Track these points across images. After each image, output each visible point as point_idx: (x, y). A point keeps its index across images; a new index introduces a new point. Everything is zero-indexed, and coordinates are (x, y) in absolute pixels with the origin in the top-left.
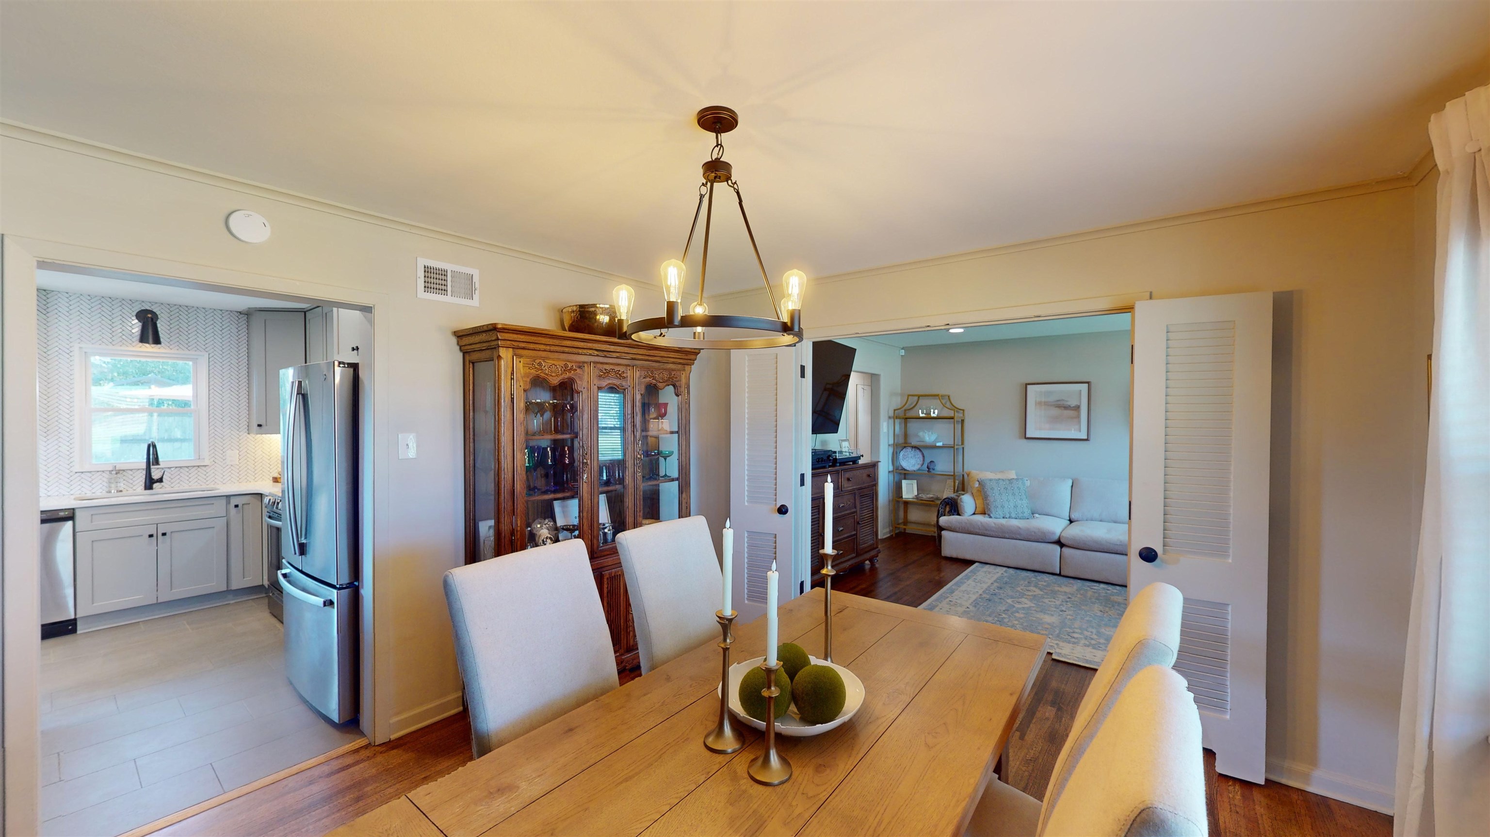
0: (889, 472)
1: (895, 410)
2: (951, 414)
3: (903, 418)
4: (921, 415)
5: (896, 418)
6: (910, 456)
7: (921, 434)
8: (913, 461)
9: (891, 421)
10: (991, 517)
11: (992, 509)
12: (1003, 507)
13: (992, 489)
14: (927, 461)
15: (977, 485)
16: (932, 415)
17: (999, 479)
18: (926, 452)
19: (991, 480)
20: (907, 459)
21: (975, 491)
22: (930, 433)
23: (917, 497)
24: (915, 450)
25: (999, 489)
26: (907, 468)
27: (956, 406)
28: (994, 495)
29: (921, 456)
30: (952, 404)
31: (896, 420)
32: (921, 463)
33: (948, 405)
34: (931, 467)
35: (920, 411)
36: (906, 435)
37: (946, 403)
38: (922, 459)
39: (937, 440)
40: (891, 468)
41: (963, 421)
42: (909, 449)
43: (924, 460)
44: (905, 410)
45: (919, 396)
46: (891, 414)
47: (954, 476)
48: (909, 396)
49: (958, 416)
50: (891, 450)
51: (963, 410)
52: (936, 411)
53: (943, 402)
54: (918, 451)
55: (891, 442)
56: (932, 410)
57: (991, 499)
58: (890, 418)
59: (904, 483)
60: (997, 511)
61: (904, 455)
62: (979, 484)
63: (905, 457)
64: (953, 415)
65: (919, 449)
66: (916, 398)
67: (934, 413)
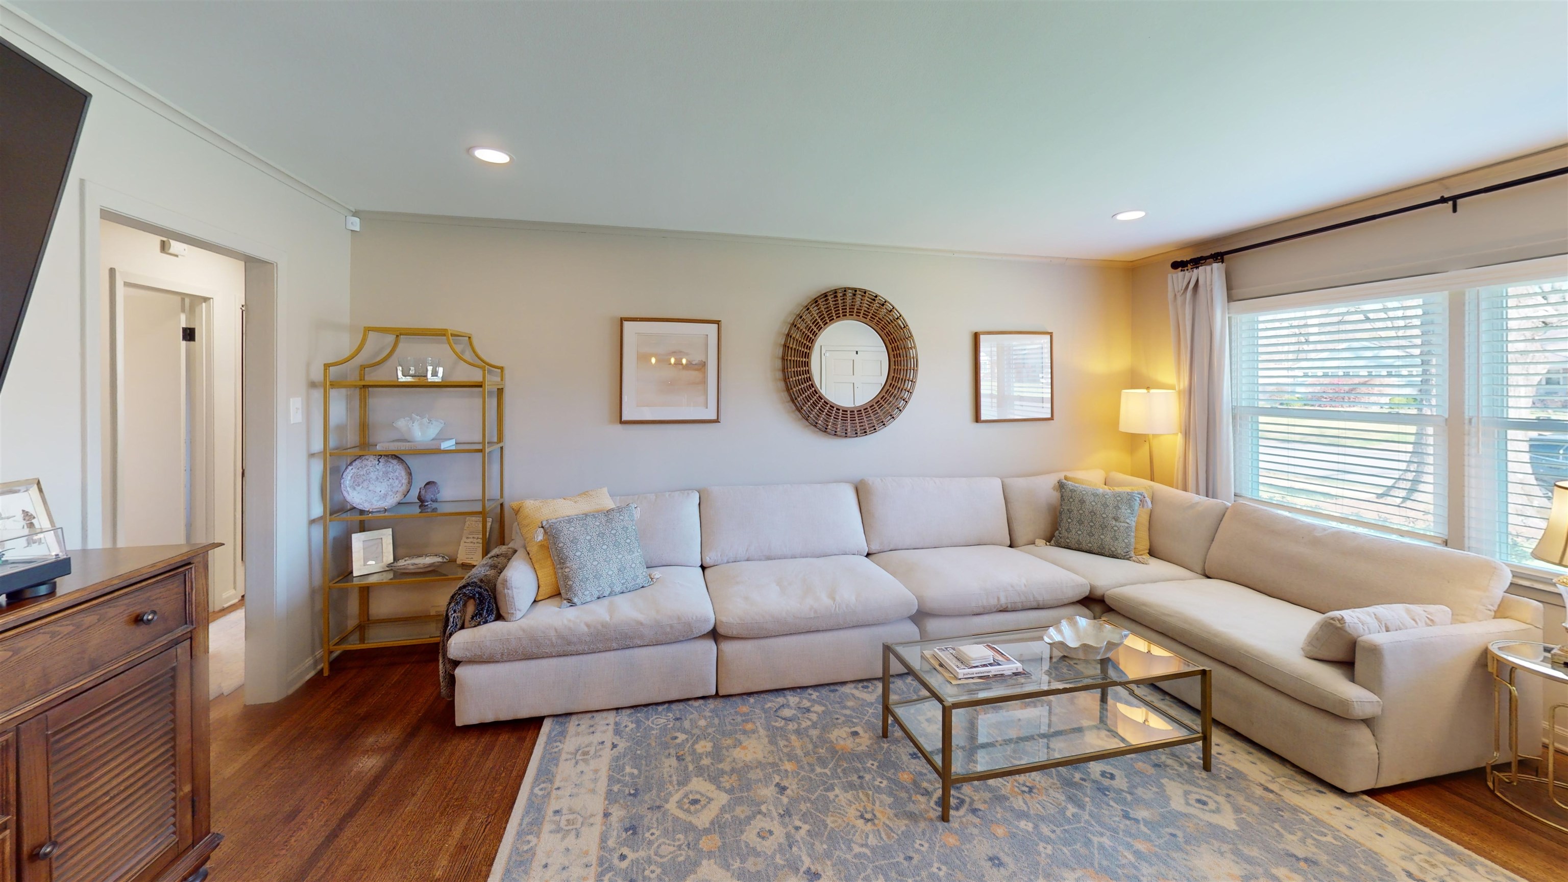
0: (312, 522)
1: (327, 366)
2: (476, 376)
3: (356, 386)
4: (402, 379)
5: (333, 385)
6: (373, 475)
7: (401, 424)
8: (381, 488)
9: (318, 394)
10: (572, 604)
11: (577, 587)
12: (597, 577)
13: (575, 541)
14: (418, 484)
15: (540, 536)
16: (430, 378)
17: (586, 515)
18: (412, 462)
19: (570, 520)
20: (365, 484)
21: (533, 549)
22: (426, 420)
23: (390, 568)
24: (387, 461)
25: (589, 538)
26: (366, 506)
27: (488, 360)
28: (578, 554)
29: (403, 473)
30: (474, 352)
31: (334, 393)
32: (404, 488)
33: (468, 355)
34: (429, 496)
35: (400, 368)
36: (364, 427)
37: (463, 352)
38: (405, 481)
39: (440, 438)
40: (318, 510)
41: (500, 391)
42: (371, 462)
43: (410, 483)
44: (363, 368)
45: (400, 334)
46: (317, 374)
47: (483, 514)
48: (368, 330)
49: (492, 381)
50: (317, 467)
51: (502, 368)
52: (440, 371)
53: (458, 348)
54: (395, 462)
55: (318, 445)
56: (430, 368)
57: (573, 564)
58: (313, 385)
59: (358, 541)
60: (586, 589)
61: (355, 477)
62: (546, 532)
63: (361, 480)
64: (481, 379)
65: (395, 457)
66: (391, 338)
67: (435, 374)
